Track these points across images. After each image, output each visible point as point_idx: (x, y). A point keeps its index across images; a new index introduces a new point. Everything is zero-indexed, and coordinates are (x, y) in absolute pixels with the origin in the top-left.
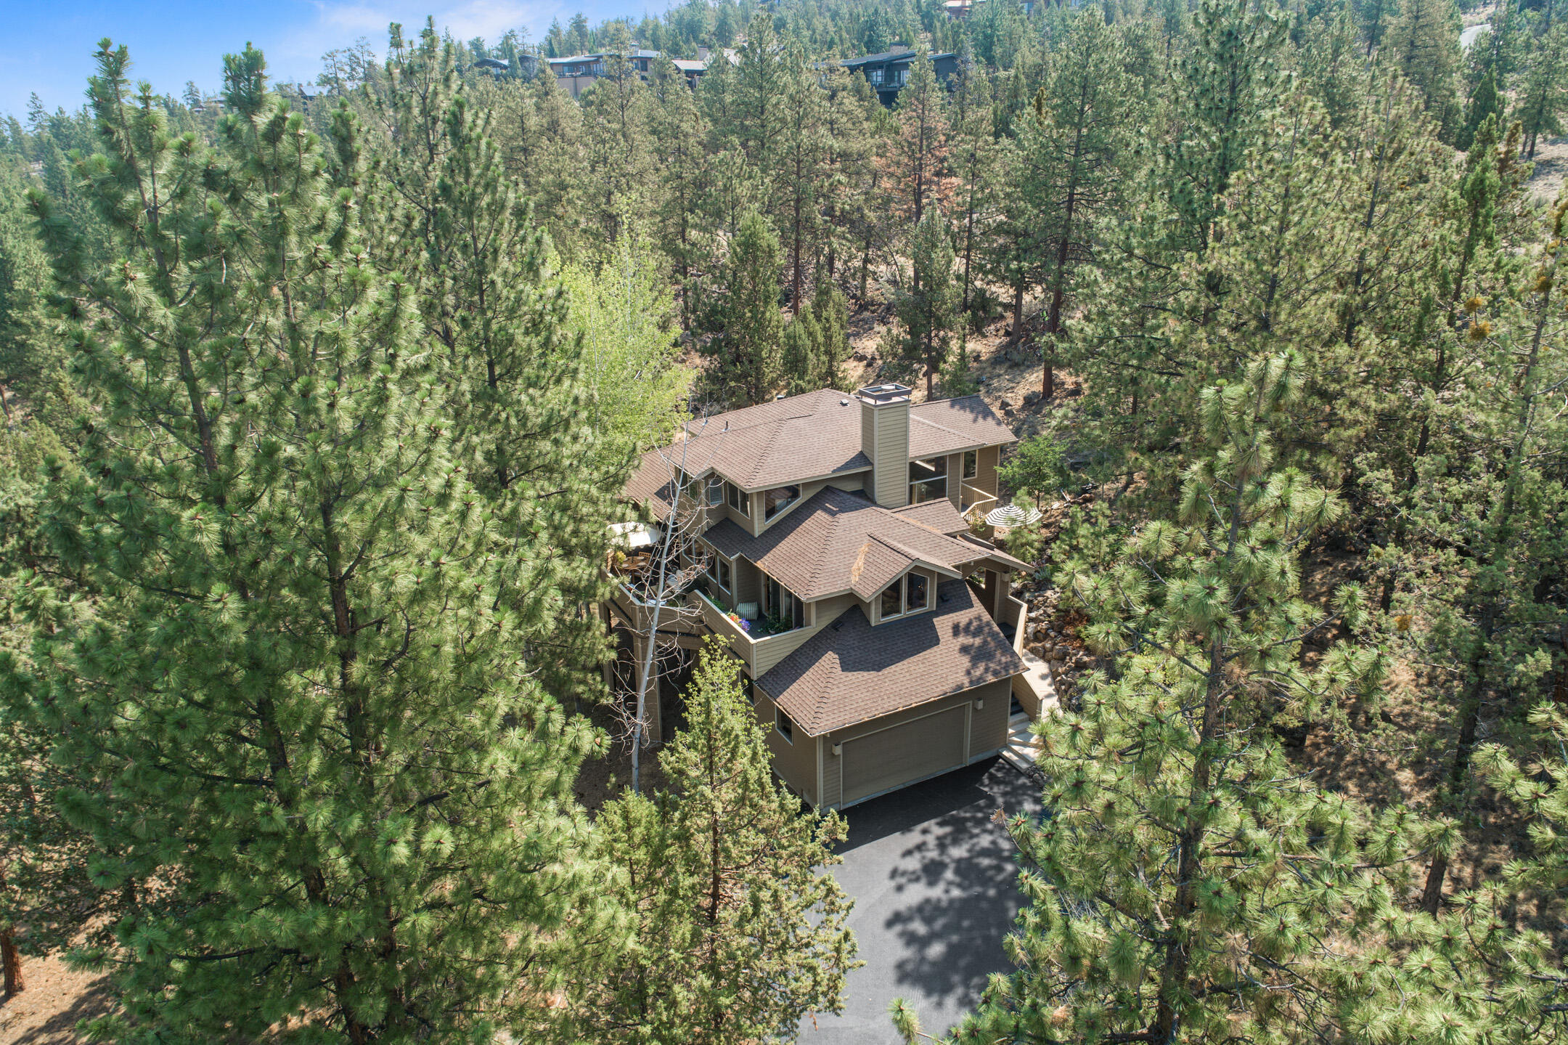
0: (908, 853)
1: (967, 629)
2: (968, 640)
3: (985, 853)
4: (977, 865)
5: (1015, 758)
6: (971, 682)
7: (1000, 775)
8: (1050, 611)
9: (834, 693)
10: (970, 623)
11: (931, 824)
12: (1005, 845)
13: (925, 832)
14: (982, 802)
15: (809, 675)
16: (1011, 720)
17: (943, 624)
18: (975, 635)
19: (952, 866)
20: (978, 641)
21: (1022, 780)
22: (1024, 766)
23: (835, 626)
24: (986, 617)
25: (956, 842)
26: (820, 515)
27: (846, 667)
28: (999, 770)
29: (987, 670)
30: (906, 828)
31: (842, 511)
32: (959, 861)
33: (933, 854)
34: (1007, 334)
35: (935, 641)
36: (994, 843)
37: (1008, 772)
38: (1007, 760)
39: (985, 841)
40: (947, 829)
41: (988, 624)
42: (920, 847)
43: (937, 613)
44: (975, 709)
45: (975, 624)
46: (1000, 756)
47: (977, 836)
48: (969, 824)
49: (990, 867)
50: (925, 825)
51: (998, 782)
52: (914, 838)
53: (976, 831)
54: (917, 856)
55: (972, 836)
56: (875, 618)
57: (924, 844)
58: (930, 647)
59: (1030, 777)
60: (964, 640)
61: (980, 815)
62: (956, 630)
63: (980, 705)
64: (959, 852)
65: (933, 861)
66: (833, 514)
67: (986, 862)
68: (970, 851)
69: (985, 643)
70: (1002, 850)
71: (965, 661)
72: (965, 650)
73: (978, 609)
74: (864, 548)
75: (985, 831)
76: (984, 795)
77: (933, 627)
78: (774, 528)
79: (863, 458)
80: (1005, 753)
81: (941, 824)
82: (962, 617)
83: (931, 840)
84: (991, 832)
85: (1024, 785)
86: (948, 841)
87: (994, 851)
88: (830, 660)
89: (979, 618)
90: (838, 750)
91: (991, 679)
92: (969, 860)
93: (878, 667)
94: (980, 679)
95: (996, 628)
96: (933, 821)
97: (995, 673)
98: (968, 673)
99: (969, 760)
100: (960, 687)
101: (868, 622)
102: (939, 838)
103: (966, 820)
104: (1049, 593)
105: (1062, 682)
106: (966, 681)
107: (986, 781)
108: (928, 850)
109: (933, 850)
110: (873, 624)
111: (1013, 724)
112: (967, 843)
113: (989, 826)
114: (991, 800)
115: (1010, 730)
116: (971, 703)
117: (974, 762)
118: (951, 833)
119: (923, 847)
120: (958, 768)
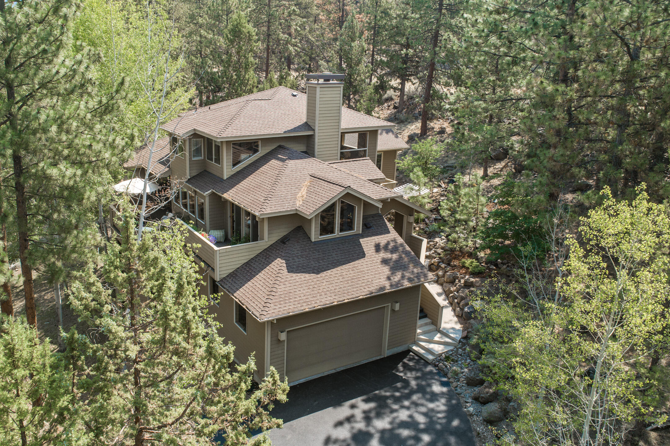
0: (339, 424)
1: (386, 247)
2: (388, 255)
3: (404, 425)
4: (398, 435)
5: (422, 351)
6: (391, 286)
7: (411, 364)
8: (439, 251)
9: (281, 289)
10: (388, 244)
11: (358, 401)
12: (421, 419)
13: (353, 407)
14: (399, 385)
15: (261, 276)
16: (420, 322)
17: (368, 243)
18: (392, 252)
19: (377, 436)
20: (395, 256)
21: (429, 368)
22: (431, 357)
23: (283, 241)
24: (400, 240)
25: (379, 415)
26: (274, 162)
27: (291, 269)
28: (410, 360)
29: (403, 277)
30: (337, 403)
31: (290, 158)
32: (383, 432)
33: (360, 425)
34: (395, 107)
35: (361, 254)
36: (411, 416)
37: (418, 362)
38: (416, 353)
39: (403, 415)
40: (372, 405)
41: (402, 245)
42: (349, 419)
43: (362, 236)
44: (393, 311)
45: (392, 244)
46: (409, 351)
47: (396, 411)
48: (389, 401)
49: (410, 437)
50: (353, 401)
51: (411, 369)
52: (344, 411)
53: (395, 407)
54: (347, 426)
55: (393, 411)
56: (315, 234)
57: (353, 416)
58: (358, 259)
59: (435, 366)
60: (383, 255)
61: (397, 394)
62: (378, 248)
63: (397, 307)
64: (382, 424)
65: (360, 432)
66: (283, 160)
67: (405, 433)
68: (391, 423)
69: (400, 258)
70: (418, 423)
71: (386, 270)
72: (385, 262)
73: (393, 234)
74: (307, 183)
75: (403, 407)
76: (400, 379)
77: (360, 245)
78: (238, 173)
79: (307, 126)
80: (415, 348)
81: (366, 401)
82: (382, 239)
83: (358, 414)
84: (408, 408)
85: (431, 372)
86: (372, 414)
87: (411, 424)
88: (279, 264)
89: (395, 241)
90: (283, 336)
91: (407, 284)
92: (391, 430)
93: (318, 271)
94: (398, 283)
95: (408, 248)
96: (359, 399)
97: (410, 280)
98: (389, 278)
99: (387, 352)
100: (383, 288)
101: (309, 238)
102: (365, 412)
103: (387, 398)
104: (437, 240)
105: (454, 297)
106: (387, 284)
107: (401, 368)
108: (356, 422)
109: (360, 422)
110: (313, 240)
111: (421, 326)
112: (388, 416)
113: (406, 403)
114: (406, 383)
115: (419, 331)
116: (390, 304)
117: (391, 354)
118: (375, 408)
119: (352, 419)
120: (378, 358)
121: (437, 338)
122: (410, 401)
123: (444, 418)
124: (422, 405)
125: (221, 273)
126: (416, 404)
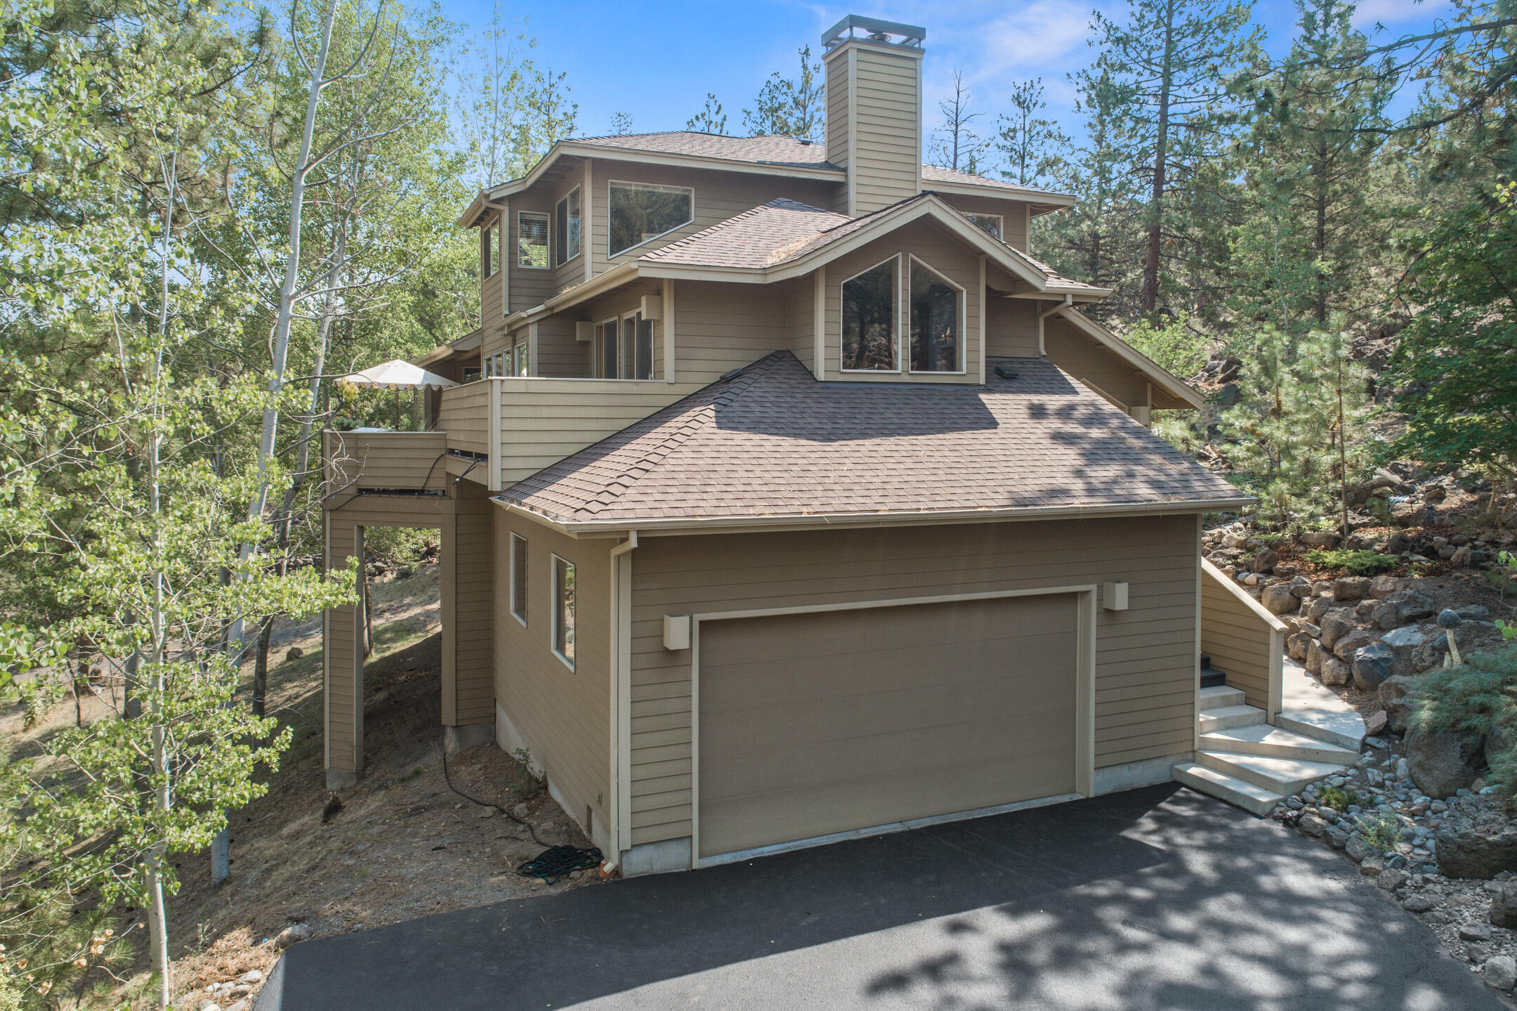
6: (1090, 491)
7: (1184, 812)
11: (984, 915)
12: (1260, 982)
16: (1202, 695)
17: (1005, 405)
25: (1068, 960)
27: (724, 422)
28: (1176, 802)
31: (769, 207)
33: (986, 993)
36: (1208, 969)
38: (1197, 785)
39: (1176, 963)
42: (937, 969)
43: (990, 387)
44: (1109, 614)
47: (1141, 947)
48: (1107, 914)
51: (1183, 825)
53: (1137, 934)
55: (1128, 948)
56: (826, 364)
57: (952, 959)
59: (1277, 817)
60: (1059, 427)
61: (1141, 893)
62: (1037, 412)
63: (1120, 597)
64: (1082, 992)
68: (1124, 991)
71: (1070, 457)
72: (1064, 440)
74: (809, 239)
75: (1168, 936)
76: (1143, 854)
77: (979, 406)
80: (1194, 771)
83: (979, 951)
84: (1189, 939)
85: (1263, 835)
86: (1040, 957)
98: (1080, 474)
99: (1095, 783)
101: (808, 370)
102: (1005, 947)
107: (1150, 825)
108: (967, 978)
109: (983, 979)
110: (821, 375)
111: (1209, 707)
112: (1109, 966)
113: (1180, 922)
114: (1173, 862)
115: (1202, 717)
116: (1093, 588)
117: (1108, 789)
118: (1048, 933)
119: (950, 970)
120: (1066, 799)
121: (1272, 739)
122: (1201, 915)
123: (1367, 981)
124: (1251, 930)
125: (510, 464)
126: (1226, 929)
